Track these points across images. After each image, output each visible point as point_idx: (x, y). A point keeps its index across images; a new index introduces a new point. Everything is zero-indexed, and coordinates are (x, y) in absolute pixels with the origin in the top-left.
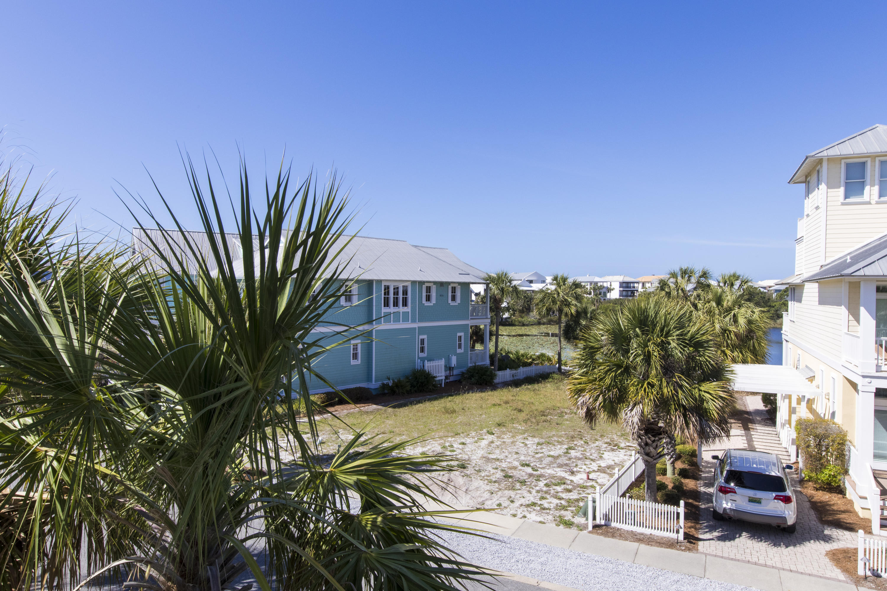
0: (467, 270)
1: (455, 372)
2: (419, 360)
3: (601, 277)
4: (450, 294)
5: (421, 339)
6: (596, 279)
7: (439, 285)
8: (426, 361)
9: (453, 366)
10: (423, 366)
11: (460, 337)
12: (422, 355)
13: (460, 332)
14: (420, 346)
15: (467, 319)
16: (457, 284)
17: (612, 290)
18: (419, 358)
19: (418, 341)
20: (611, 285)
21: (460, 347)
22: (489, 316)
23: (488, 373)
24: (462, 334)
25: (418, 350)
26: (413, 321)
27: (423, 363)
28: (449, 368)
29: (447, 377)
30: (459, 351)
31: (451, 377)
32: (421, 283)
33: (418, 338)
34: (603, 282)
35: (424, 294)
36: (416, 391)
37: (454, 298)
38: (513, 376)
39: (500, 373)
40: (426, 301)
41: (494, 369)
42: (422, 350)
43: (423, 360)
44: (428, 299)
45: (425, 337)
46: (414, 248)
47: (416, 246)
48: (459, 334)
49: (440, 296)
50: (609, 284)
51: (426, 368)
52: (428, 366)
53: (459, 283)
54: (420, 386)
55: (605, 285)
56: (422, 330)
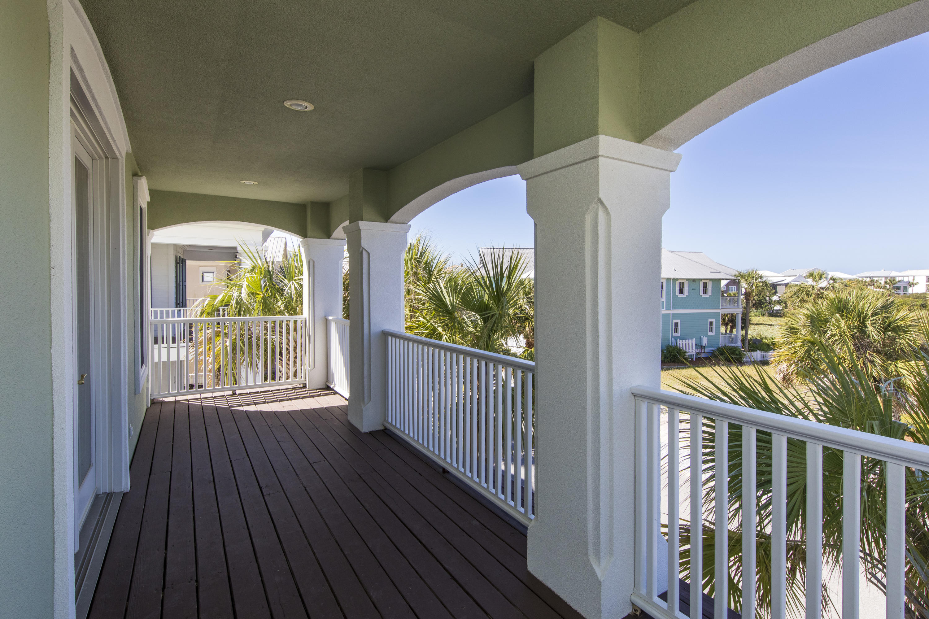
0: (718, 268)
1: (706, 350)
2: (673, 339)
3: (900, 272)
4: (702, 288)
5: (675, 323)
6: (894, 274)
7: (692, 281)
8: (679, 339)
9: (704, 345)
10: (676, 343)
11: (711, 323)
12: (675, 335)
13: (711, 318)
14: (674, 328)
15: (718, 308)
16: (709, 280)
17: (916, 284)
18: (672, 336)
19: (672, 324)
20: (914, 280)
21: (711, 330)
22: (741, 307)
23: (737, 352)
24: (713, 320)
25: (672, 331)
26: (668, 308)
27: (676, 341)
28: (699, 346)
29: (697, 354)
30: (710, 334)
31: (702, 354)
32: (675, 280)
33: (672, 322)
34: (903, 276)
35: (678, 288)
36: (669, 362)
37: (705, 292)
38: (763, 357)
39: (749, 354)
40: (680, 293)
41: (744, 351)
42: (676, 331)
43: (676, 338)
44: (681, 291)
45: (678, 321)
46: (671, 253)
47: (672, 252)
48: (710, 320)
49: (692, 289)
50: (912, 278)
51: (678, 345)
52: (680, 343)
53: (710, 280)
54: (672, 358)
55: (906, 279)
56: (675, 316)
